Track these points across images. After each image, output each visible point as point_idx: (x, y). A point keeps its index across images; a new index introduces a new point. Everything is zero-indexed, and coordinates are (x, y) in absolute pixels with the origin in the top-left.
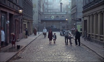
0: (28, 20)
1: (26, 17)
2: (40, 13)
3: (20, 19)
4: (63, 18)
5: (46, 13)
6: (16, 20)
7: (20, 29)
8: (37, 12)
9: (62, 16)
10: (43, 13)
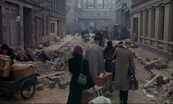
0: (58, 18)
1: (52, 12)
2: (76, 9)
3: (45, 17)
4: (106, 15)
5: (85, 10)
6: (36, 17)
7: (45, 31)
8: (73, 9)
9: (105, 14)
10: (81, 9)
